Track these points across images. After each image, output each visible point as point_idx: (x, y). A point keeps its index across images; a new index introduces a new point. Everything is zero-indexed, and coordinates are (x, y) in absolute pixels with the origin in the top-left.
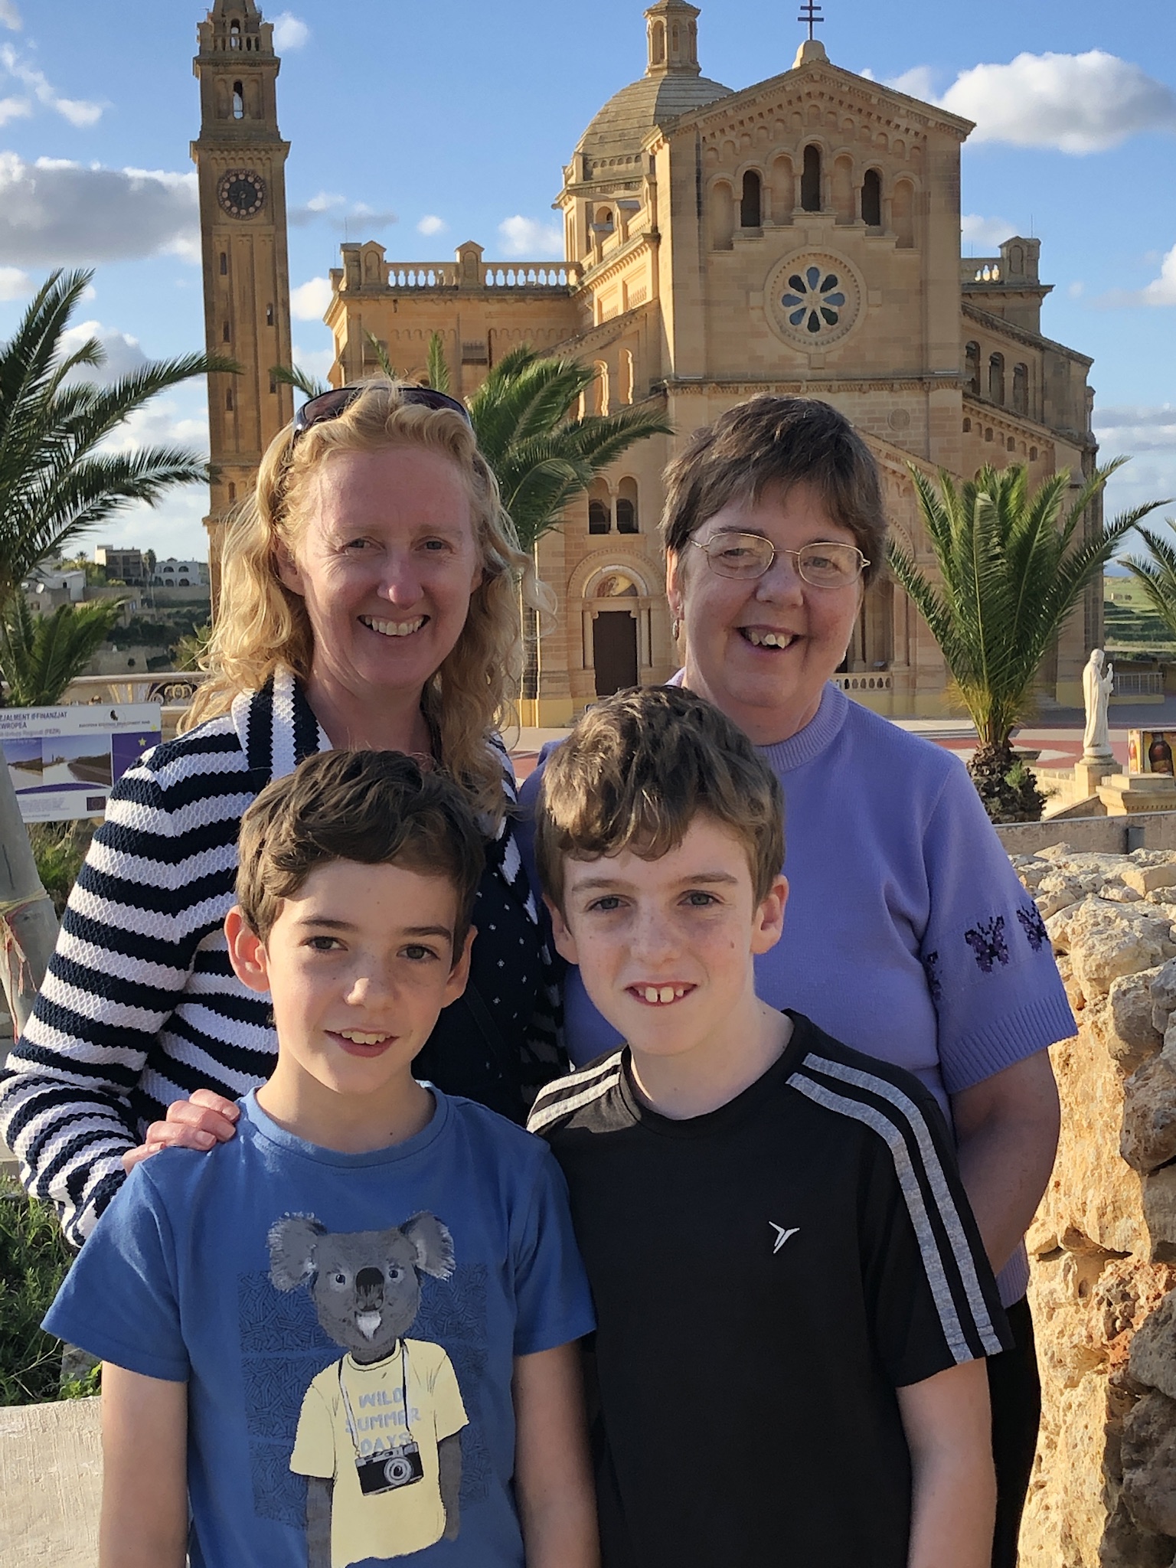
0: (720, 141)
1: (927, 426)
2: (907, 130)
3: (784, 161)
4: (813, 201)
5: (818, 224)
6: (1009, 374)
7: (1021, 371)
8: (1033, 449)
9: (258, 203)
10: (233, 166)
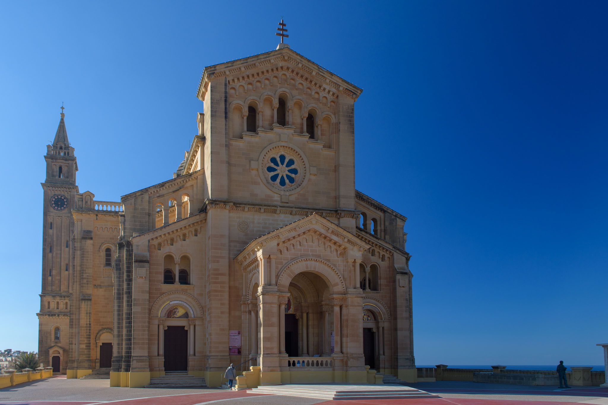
0: (237, 84)
2: (329, 92)
3: (268, 100)
4: (282, 121)
5: (286, 132)
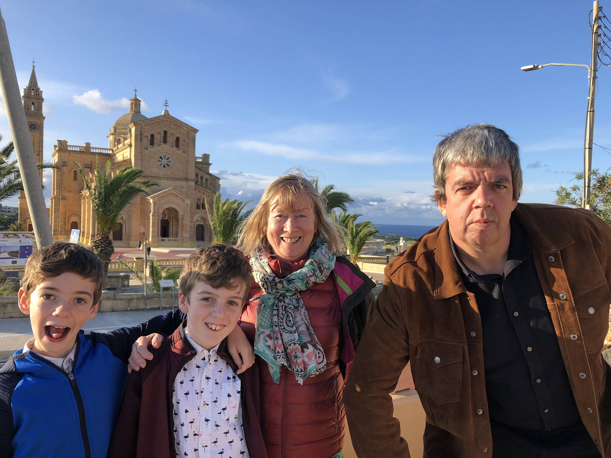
0: (146, 127)
1: (187, 189)
2: (185, 130)
3: (159, 133)
4: (165, 142)
5: (166, 146)
6: (204, 180)
7: (207, 180)
8: (208, 195)
9: (36, 129)
10: (31, 120)
